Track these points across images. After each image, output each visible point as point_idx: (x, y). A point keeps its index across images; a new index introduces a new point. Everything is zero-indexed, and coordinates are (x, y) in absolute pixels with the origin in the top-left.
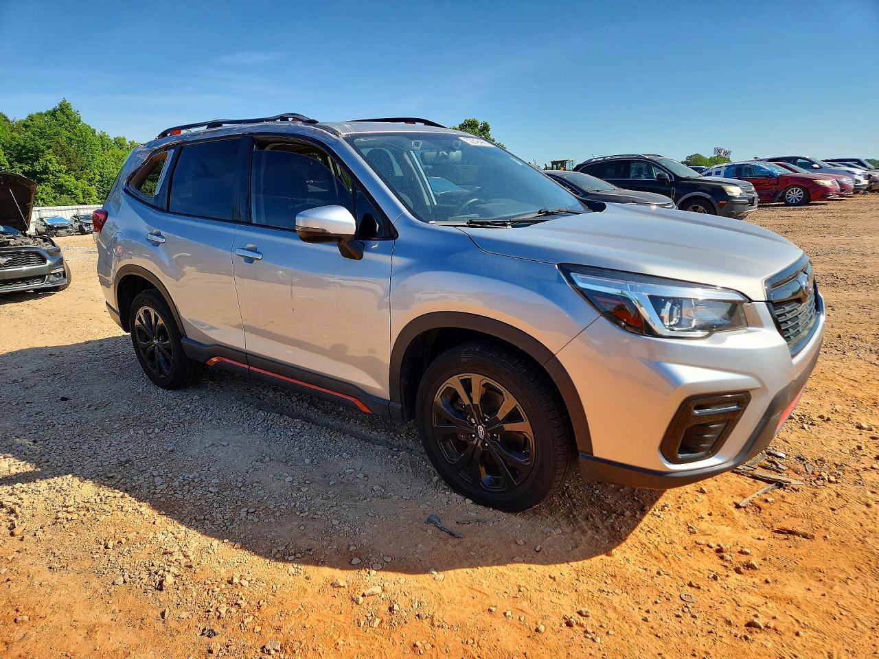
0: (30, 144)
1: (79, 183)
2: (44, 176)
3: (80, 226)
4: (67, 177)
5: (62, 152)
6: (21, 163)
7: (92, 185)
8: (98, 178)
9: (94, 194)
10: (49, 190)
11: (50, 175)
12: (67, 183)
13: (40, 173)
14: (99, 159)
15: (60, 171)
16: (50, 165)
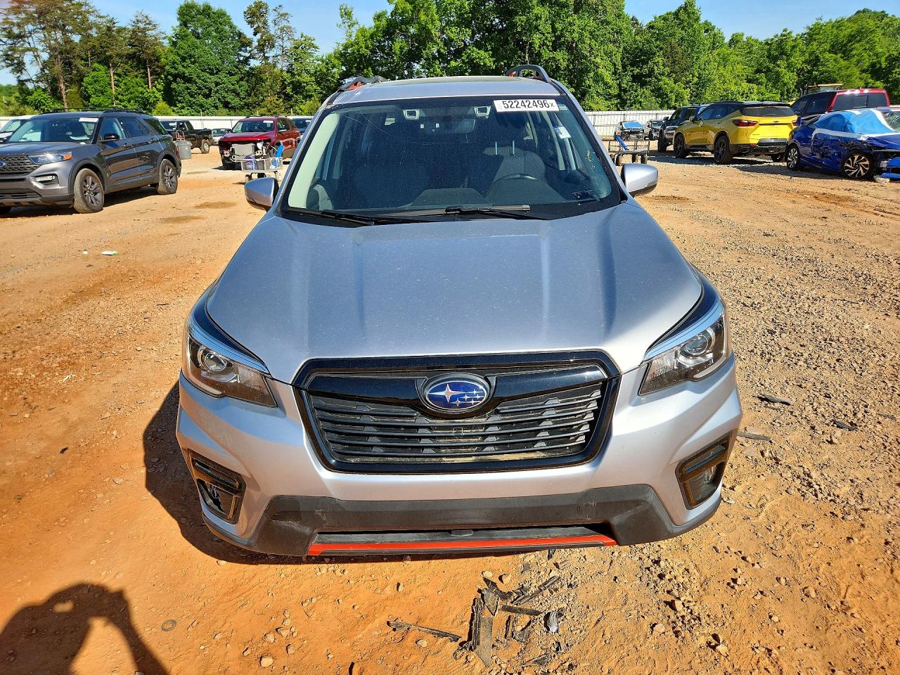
0: (646, 47)
1: (676, 87)
2: (648, 79)
3: (651, 132)
4: (667, 80)
5: (671, 55)
6: (633, 67)
7: (687, 88)
8: (696, 80)
9: (686, 97)
10: (648, 93)
11: (654, 78)
12: (666, 86)
13: (646, 76)
14: (703, 58)
15: (663, 74)
16: (656, 68)
